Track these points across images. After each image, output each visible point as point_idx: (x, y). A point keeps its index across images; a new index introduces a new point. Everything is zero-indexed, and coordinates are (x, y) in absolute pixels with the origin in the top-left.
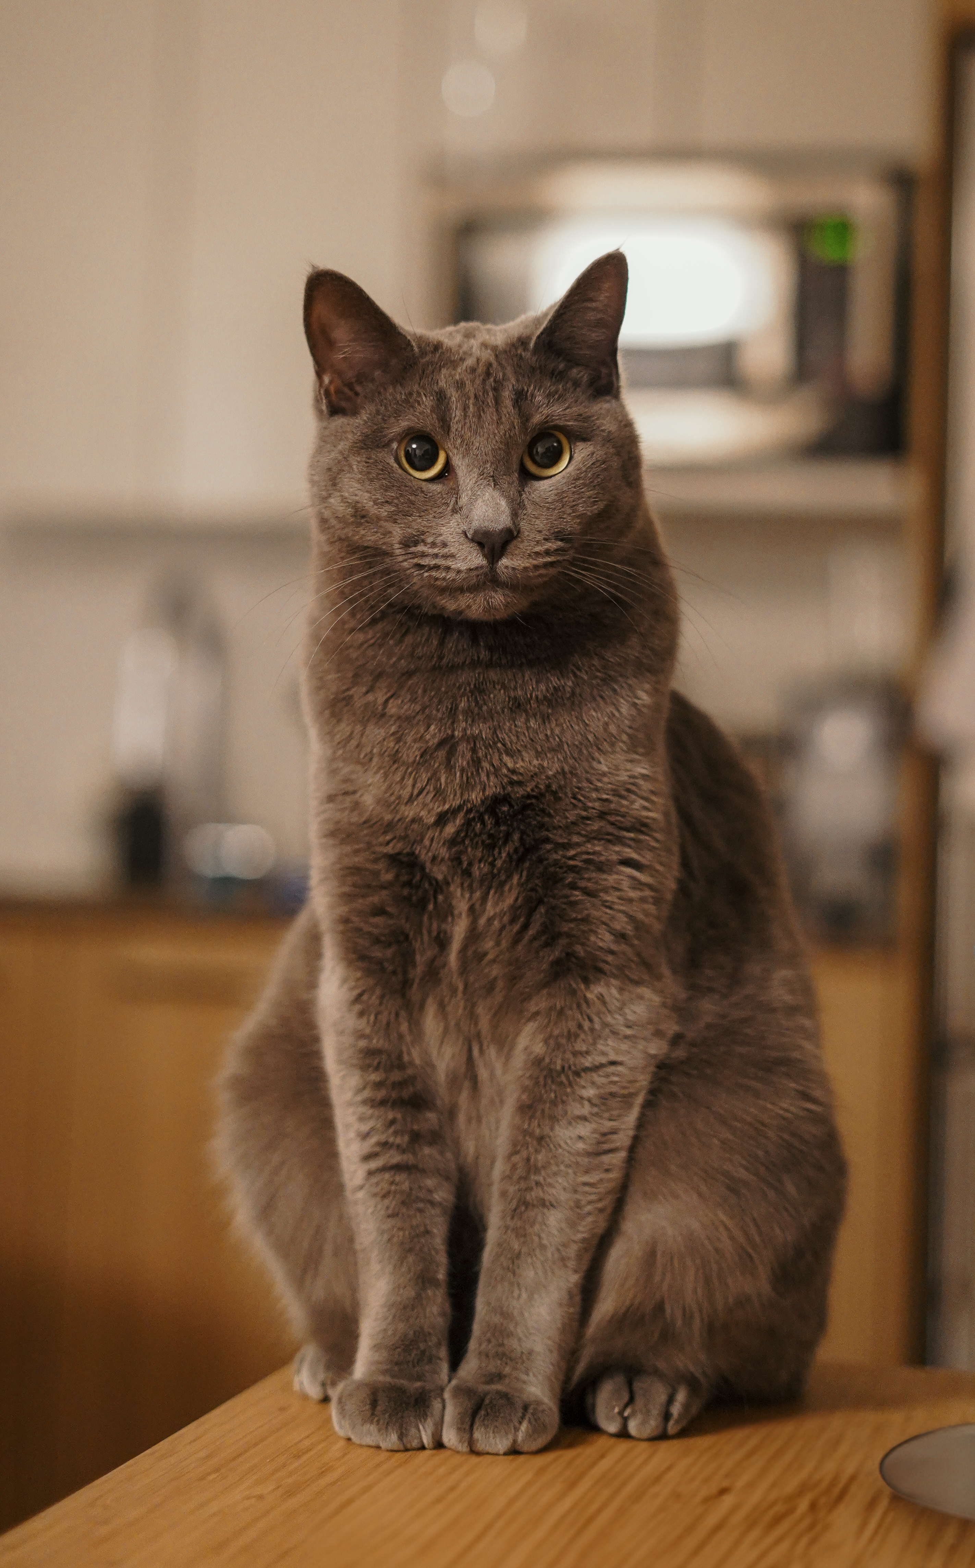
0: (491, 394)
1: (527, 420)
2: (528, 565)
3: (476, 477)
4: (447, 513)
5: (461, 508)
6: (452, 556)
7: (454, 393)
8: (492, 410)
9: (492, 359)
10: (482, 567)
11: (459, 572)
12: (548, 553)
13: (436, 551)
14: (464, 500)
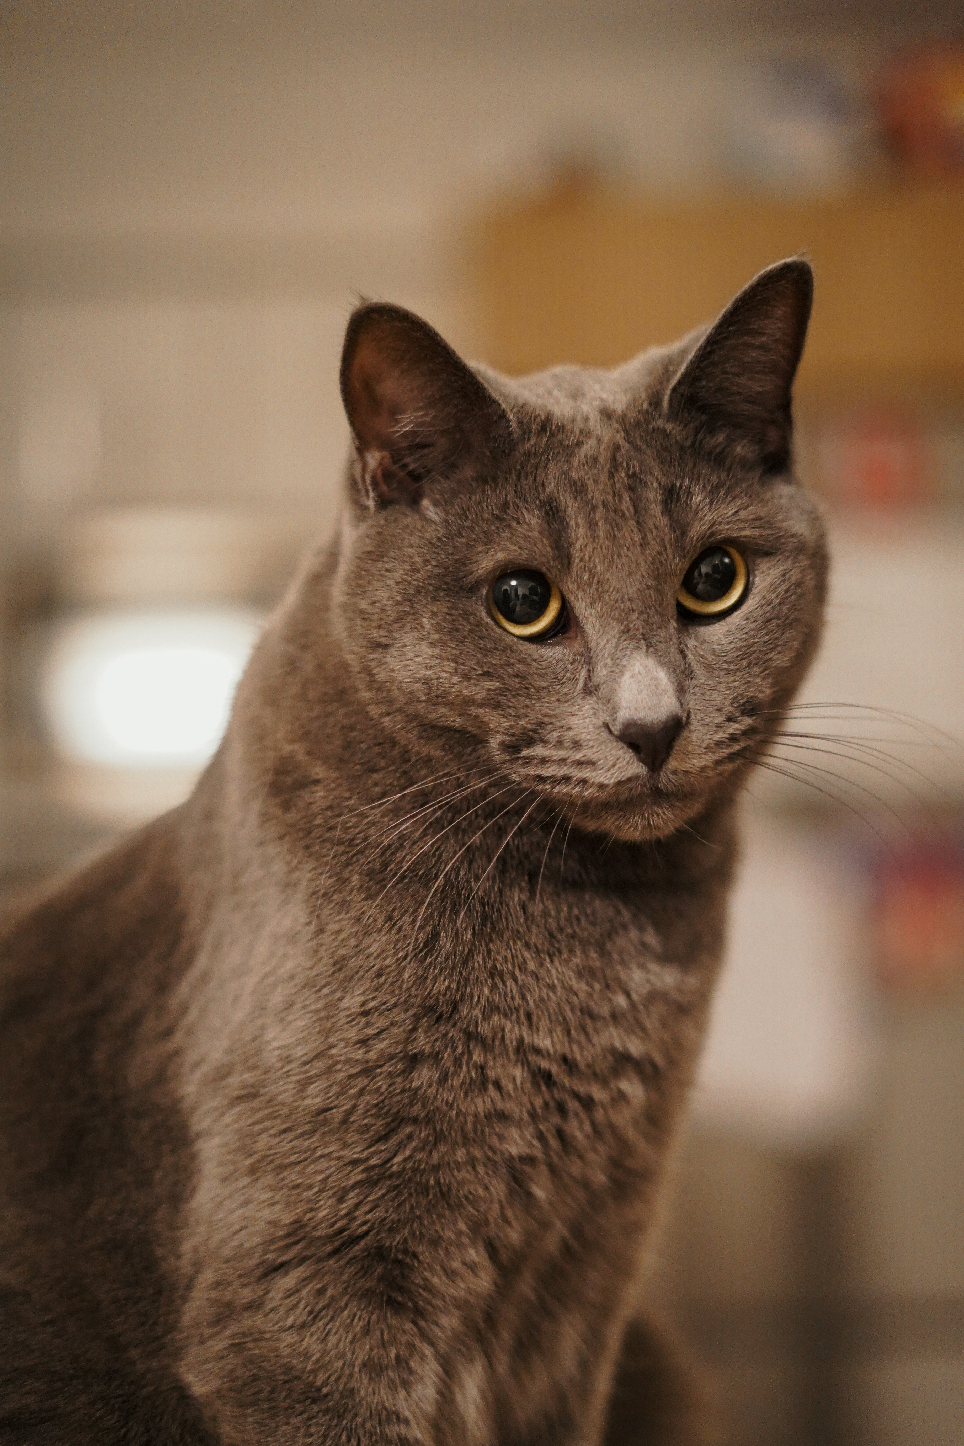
0: (626, 497)
1: (684, 533)
2: (705, 763)
3: (617, 636)
4: (575, 694)
5: (597, 688)
6: (592, 763)
7: (570, 502)
8: (632, 523)
9: (620, 439)
10: (637, 777)
11: (601, 786)
12: (733, 739)
13: (562, 754)
14: (601, 672)
